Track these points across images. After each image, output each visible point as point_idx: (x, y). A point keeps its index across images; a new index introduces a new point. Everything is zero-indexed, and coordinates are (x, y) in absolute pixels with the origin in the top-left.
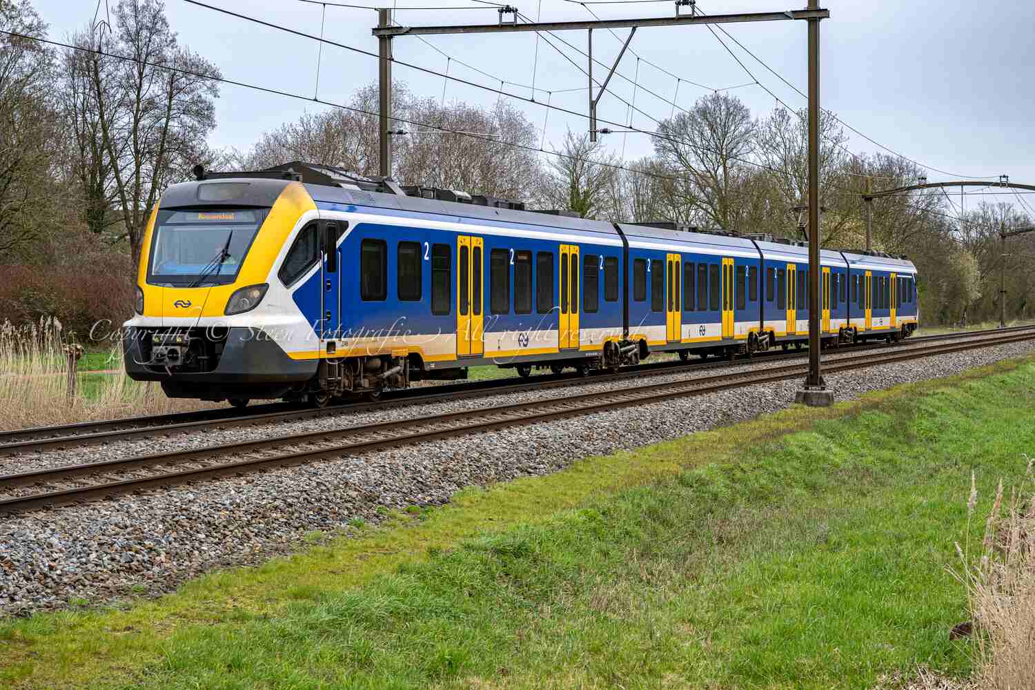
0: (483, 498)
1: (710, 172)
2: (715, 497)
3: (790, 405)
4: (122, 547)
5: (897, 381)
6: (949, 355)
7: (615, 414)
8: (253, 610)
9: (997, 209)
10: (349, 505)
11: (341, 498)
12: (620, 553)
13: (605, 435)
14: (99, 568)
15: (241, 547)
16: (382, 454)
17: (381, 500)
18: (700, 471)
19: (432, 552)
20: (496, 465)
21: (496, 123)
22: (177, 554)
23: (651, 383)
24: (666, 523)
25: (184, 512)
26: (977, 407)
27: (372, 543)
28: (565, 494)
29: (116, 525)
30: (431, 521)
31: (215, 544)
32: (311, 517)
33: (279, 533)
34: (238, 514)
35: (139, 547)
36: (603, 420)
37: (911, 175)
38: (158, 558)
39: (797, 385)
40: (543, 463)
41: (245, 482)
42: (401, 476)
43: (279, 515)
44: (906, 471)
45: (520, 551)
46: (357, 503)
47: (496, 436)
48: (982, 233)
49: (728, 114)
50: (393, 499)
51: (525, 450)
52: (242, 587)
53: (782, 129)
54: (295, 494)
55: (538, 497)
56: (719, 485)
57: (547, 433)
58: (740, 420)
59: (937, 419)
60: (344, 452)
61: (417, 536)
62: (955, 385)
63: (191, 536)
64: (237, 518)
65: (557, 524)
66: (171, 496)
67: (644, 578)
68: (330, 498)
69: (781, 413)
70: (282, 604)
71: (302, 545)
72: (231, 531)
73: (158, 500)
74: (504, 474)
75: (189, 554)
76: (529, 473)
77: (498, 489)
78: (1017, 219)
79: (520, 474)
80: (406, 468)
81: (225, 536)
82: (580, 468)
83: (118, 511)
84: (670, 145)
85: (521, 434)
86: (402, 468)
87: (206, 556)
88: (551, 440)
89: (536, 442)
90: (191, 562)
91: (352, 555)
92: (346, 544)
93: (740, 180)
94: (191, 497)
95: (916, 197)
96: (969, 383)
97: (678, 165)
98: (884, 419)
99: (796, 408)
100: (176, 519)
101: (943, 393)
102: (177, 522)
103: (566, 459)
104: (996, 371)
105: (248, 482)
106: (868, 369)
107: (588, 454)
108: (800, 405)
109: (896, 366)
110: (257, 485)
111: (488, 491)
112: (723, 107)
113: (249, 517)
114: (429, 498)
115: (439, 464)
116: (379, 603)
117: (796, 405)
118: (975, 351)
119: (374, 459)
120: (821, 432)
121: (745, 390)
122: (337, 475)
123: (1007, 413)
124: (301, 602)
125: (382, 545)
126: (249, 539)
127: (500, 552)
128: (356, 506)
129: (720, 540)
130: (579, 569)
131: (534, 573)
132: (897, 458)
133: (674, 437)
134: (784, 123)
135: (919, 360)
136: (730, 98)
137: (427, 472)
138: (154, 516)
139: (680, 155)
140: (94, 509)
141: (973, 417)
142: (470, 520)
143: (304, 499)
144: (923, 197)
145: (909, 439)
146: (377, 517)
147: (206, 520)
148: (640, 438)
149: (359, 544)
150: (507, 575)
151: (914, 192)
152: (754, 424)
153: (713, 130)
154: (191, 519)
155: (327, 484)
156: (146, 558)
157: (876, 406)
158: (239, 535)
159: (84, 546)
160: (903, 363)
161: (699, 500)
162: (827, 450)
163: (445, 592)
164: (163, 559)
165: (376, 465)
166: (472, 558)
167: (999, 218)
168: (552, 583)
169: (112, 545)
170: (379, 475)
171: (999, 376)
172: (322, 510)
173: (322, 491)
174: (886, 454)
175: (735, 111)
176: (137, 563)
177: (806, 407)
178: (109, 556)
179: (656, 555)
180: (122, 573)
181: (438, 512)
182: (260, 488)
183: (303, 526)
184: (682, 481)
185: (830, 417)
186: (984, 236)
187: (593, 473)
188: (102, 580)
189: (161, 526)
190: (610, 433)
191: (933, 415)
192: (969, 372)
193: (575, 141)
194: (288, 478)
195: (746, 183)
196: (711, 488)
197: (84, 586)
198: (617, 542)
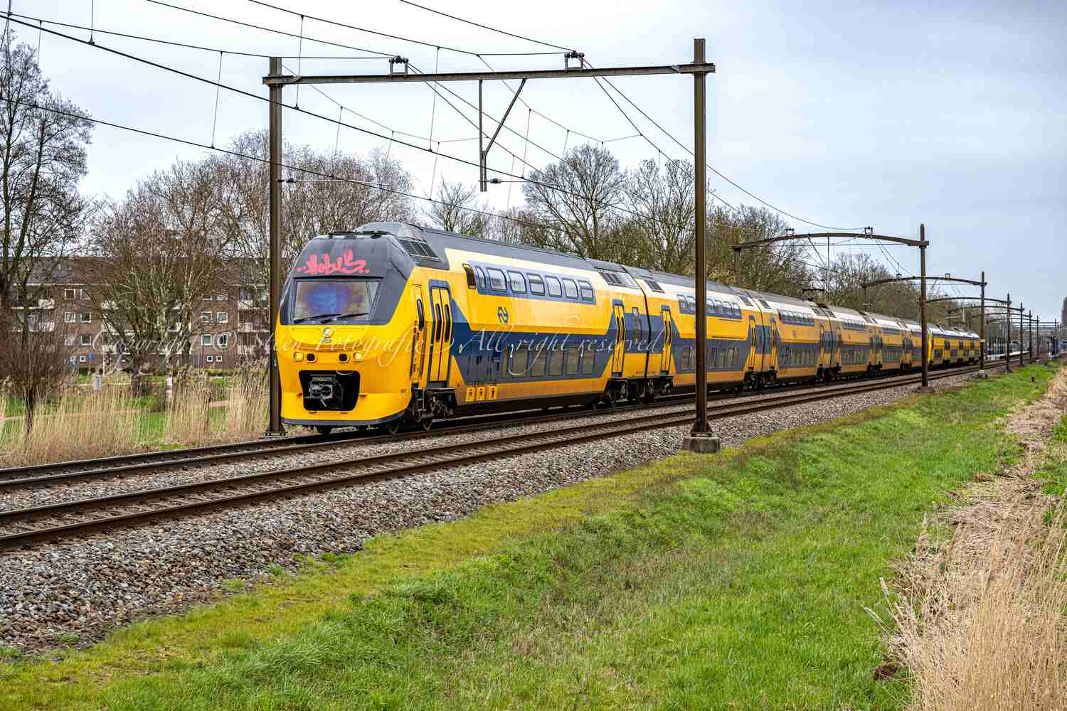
0: (395, 544)
1: (579, 222)
2: (619, 543)
3: (678, 451)
4: (48, 597)
5: (775, 427)
6: (821, 402)
7: (513, 461)
8: (187, 659)
9: (855, 260)
10: (265, 553)
11: (258, 546)
12: (533, 599)
13: (505, 481)
14: (26, 618)
15: (164, 596)
16: (293, 501)
17: (295, 547)
18: (603, 517)
19: (355, 599)
20: (404, 511)
21: (373, 172)
22: (102, 603)
23: (540, 431)
24: (574, 568)
25: (106, 561)
26: (855, 452)
27: (292, 590)
28: (475, 541)
29: (40, 574)
30: (346, 569)
31: (139, 593)
32: (229, 565)
33: (199, 582)
34: (158, 562)
35: (63, 596)
36: (504, 466)
37: (773, 226)
38: (83, 608)
39: (682, 433)
40: (449, 510)
41: (162, 530)
42: (314, 524)
43: (198, 564)
44: (795, 516)
45: (439, 598)
46: (274, 551)
47: (401, 483)
48: (841, 283)
49: (598, 165)
50: (308, 547)
51: (431, 496)
52: (171, 636)
53: (651, 179)
54: (212, 542)
55: (450, 543)
56: (621, 530)
57: (449, 479)
58: (633, 467)
59: (821, 464)
60: (253, 500)
61: (337, 584)
62: (832, 432)
63: (114, 585)
64: (158, 567)
65: (472, 570)
66: (91, 545)
67: (559, 623)
68: (247, 546)
69: (671, 459)
70: (214, 653)
71: (224, 593)
72: (153, 580)
73: (78, 549)
74: (411, 522)
75: (114, 603)
76: (436, 520)
77: (409, 536)
78: (874, 271)
79: (426, 521)
80: (318, 516)
81: (147, 585)
82: (486, 514)
83: (40, 560)
84: (540, 195)
85: (425, 481)
86: (314, 516)
87: (130, 605)
88: (454, 487)
89: (441, 489)
90: (116, 611)
91: (275, 603)
92: (267, 592)
93: (609, 230)
94: (111, 546)
95: (779, 248)
96: (844, 430)
97: (549, 214)
98: (770, 466)
99: (684, 455)
100: (99, 568)
101: (822, 440)
102: (99, 571)
103: (470, 504)
104: (866, 419)
105: (165, 530)
106: (747, 416)
107: (491, 501)
108: (688, 451)
109: (773, 413)
110: (175, 533)
111: (398, 538)
112: (593, 158)
113: (169, 565)
114: (342, 546)
115: (349, 512)
116: (309, 651)
117: (684, 451)
118: (845, 399)
119: (285, 507)
120: (711, 478)
121: (634, 436)
122: (251, 523)
123: (883, 458)
124: (234, 651)
125: (303, 592)
126: (171, 587)
127: (421, 598)
128: (273, 554)
129: (628, 585)
130: (496, 614)
131: (455, 619)
132: (787, 503)
133: (571, 483)
134: (653, 173)
135: (794, 407)
136: (599, 149)
137: (339, 520)
138: (76, 565)
139: (550, 206)
140: (16, 559)
141: (852, 463)
142: (385, 567)
143: (222, 547)
144: (785, 248)
145: (795, 485)
146: (294, 564)
147: (127, 568)
148: (539, 483)
149: (280, 591)
150: (429, 621)
151: (776, 243)
152: (646, 471)
153: (583, 181)
154: (112, 568)
155: (242, 532)
156: (72, 608)
157: (761, 452)
158: (161, 584)
159: (10, 596)
160: (778, 410)
161: (602, 545)
162: (721, 495)
163: (371, 640)
164: (89, 609)
165: (288, 513)
166: (394, 604)
167: (857, 268)
168: (473, 629)
169: (37, 595)
170: (292, 523)
171: (870, 422)
172: (239, 558)
173: (239, 539)
174: (776, 499)
175: (605, 162)
176: (63, 613)
177: (694, 454)
178: (35, 606)
179: (568, 600)
180: (49, 623)
181: (354, 559)
182: (177, 536)
183: (222, 574)
184: (587, 528)
185: (719, 463)
186: (843, 286)
187: (498, 519)
188: (31, 630)
189: (84, 575)
190: (510, 480)
191: (815, 461)
192: (841, 419)
193: (450, 191)
194: (203, 526)
195: (615, 233)
196: (613, 534)
197: (14, 636)
198: (530, 588)
